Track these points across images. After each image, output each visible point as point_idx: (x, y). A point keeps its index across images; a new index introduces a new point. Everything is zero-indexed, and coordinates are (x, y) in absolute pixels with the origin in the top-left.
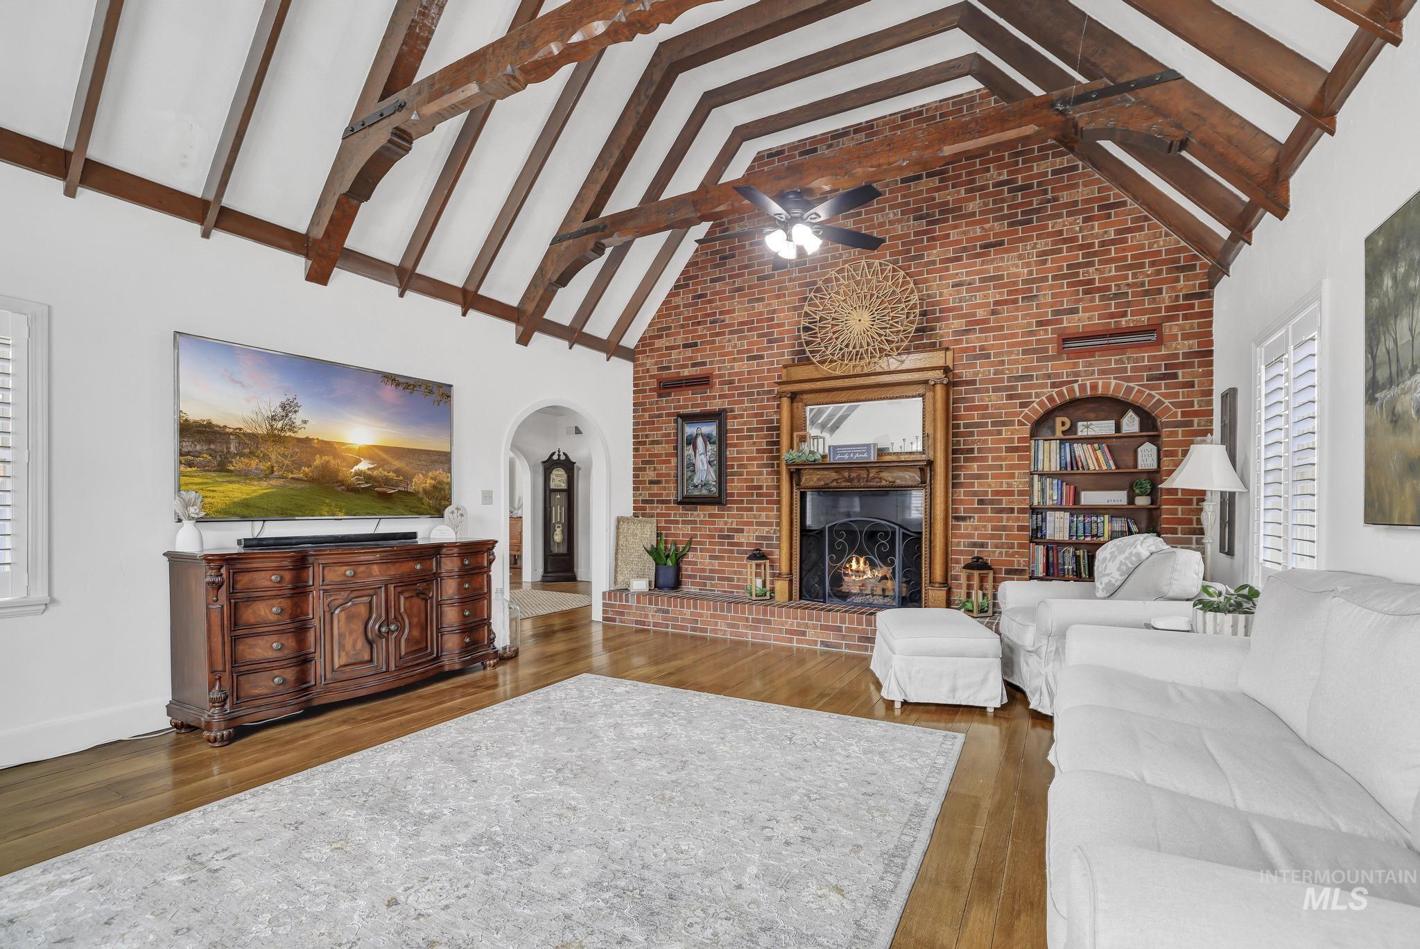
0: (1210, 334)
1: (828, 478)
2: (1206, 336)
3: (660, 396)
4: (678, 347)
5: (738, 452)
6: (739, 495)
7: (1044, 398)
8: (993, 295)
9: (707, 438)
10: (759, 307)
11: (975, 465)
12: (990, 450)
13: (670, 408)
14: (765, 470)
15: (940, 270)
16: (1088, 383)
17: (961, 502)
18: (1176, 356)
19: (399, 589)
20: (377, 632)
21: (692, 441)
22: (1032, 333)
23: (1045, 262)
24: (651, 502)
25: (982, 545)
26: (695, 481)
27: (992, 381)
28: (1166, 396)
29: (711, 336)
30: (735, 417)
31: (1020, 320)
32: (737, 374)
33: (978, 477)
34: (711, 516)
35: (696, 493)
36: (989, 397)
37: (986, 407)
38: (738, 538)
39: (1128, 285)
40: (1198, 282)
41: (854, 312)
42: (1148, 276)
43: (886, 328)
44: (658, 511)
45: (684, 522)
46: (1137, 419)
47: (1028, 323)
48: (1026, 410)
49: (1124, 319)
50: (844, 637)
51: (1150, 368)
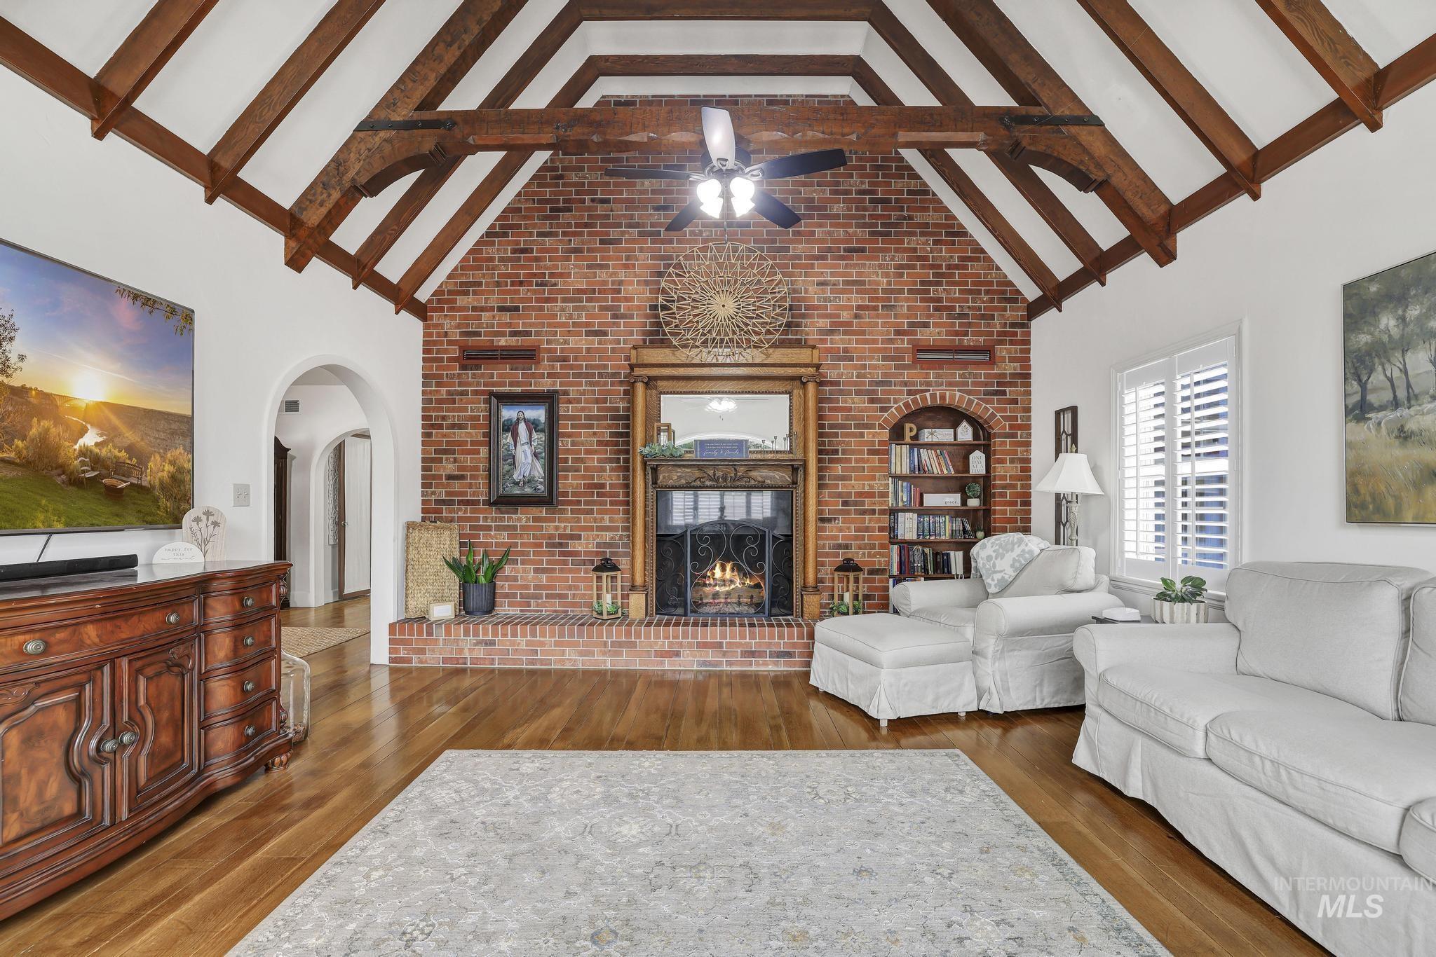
0: (1028, 359)
1: (690, 476)
2: (1025, 360)
3: (463, 368)
4: (492, 309)
5: (573, 444)
6: (574, 494)
7: (901, 404)
8: (856, 299)
9: (533, 425)
10: (602, 275)
11: (839, 466)
12: (853, 452)
13: (478, 384)
14: (608, 466)
15: (806, 266)
16: (938, 393)
17: (827, 503)
18: (1004, 376)
19: (138, 664)
20: (92, 752)
21: (511, 427)
22: (891, 341)
23: (901, 275)
24: (451, 502)
25: (847, 547)
26: (515, 476)
27: (855, 384)
28: (998, 410)
29: (538, 300)
30: (569, 401)
31: (880, 327)
32: (572, 350)
33: (843, 478)
34: (536, 519)
35: (517, 491)
36: (853, 399)
37: (849, 409)
38: (574, 546)
39: (969, 307)
40: (1020, 314)
41: (717, 297)
42: (984, 302)
43: (752, 318)
44: (460, 514)
45: (498, 528)
46: (970, 430)
47: (887, 331)
48: (886, 414)
49: (966, 338)
50: (724, 654)
51: (986, 384)
